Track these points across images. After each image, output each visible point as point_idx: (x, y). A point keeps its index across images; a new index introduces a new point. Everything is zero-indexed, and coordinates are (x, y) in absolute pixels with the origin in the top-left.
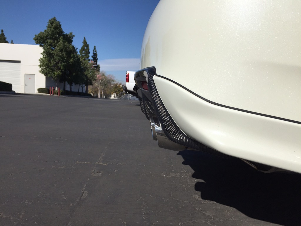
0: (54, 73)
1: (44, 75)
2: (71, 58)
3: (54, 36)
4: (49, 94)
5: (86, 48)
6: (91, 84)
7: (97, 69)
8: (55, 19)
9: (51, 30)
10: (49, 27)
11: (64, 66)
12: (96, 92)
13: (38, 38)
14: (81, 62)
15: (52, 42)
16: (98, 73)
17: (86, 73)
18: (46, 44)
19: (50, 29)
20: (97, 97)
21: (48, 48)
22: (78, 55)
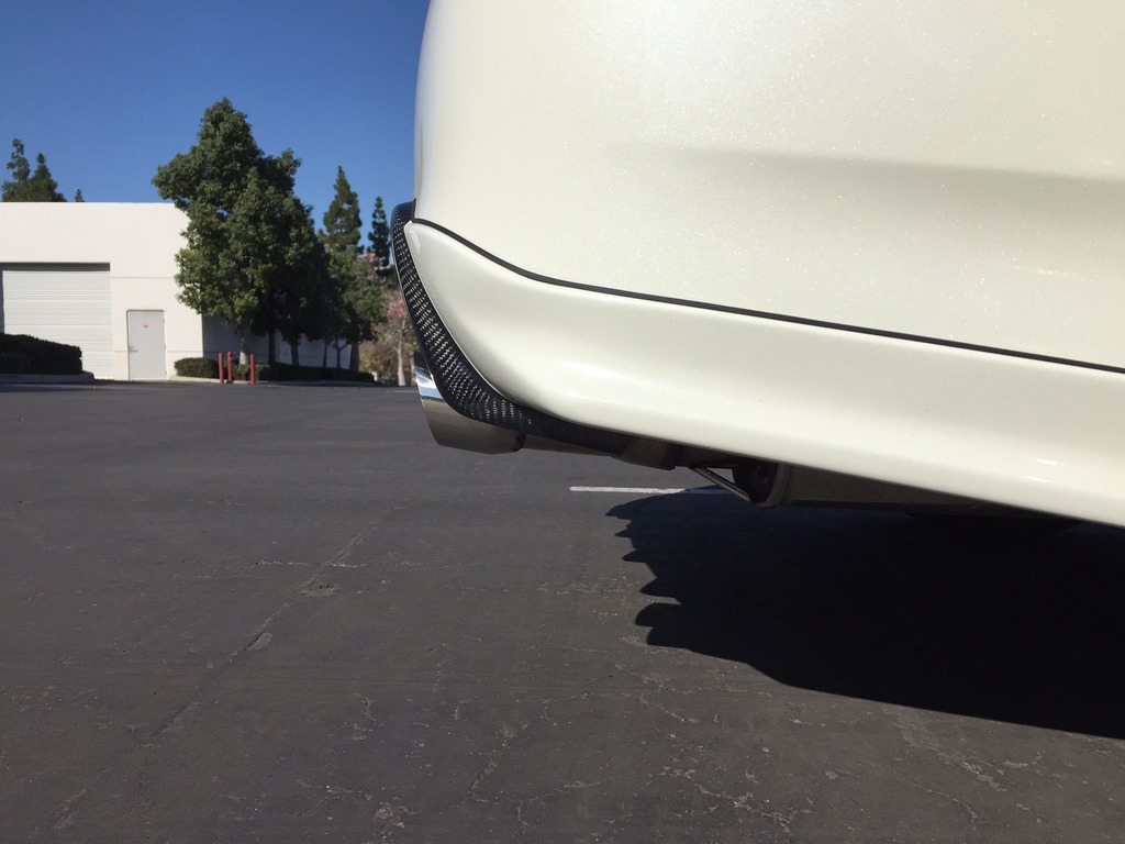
0: (231, 304)
1: (194, 311)
2: (288, 242)
3: (226, 167)
4: (218, 378)
5: (346, 206)
6: (369, 336)
7: (390, 282)
8: (226, 106)
9: (213, 146)
10: (206, 136)
11: (266, 275)
12: (390, 365)
13: (168, 179)
14: (328, 257)
15: (220, 191)
16: (392, 294)
17: (348, 296)
18: (199, 199)
19: (209, 141)
20: (394, 383)
21: (206, 211)
22: (316, 233)
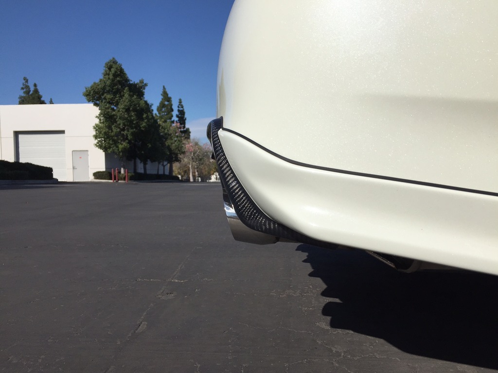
0: (118, 147)
1: (102, 151)
2: (142, 119)
3: (114, 88)
4: (111, 179)
5: (166, 103)
6: (178, 160)
7: (186, 136)
8: (115, 62)
9: (109, 79)
10: (106, 74)
11: (133, 134)
12: (187, 172)
13: (90, 93)
14: (159, 125)
15: (112, 98)
16: (187, 141)
17: (168, 143)
18: (104, 101)
19: (107, 76)
20: (188, 180)
21: (106, 107)
22: (154, 115)
